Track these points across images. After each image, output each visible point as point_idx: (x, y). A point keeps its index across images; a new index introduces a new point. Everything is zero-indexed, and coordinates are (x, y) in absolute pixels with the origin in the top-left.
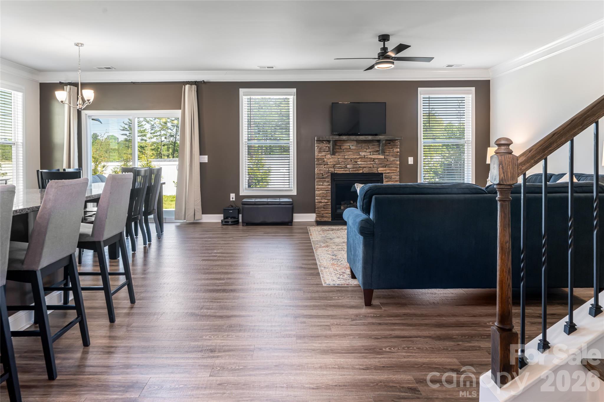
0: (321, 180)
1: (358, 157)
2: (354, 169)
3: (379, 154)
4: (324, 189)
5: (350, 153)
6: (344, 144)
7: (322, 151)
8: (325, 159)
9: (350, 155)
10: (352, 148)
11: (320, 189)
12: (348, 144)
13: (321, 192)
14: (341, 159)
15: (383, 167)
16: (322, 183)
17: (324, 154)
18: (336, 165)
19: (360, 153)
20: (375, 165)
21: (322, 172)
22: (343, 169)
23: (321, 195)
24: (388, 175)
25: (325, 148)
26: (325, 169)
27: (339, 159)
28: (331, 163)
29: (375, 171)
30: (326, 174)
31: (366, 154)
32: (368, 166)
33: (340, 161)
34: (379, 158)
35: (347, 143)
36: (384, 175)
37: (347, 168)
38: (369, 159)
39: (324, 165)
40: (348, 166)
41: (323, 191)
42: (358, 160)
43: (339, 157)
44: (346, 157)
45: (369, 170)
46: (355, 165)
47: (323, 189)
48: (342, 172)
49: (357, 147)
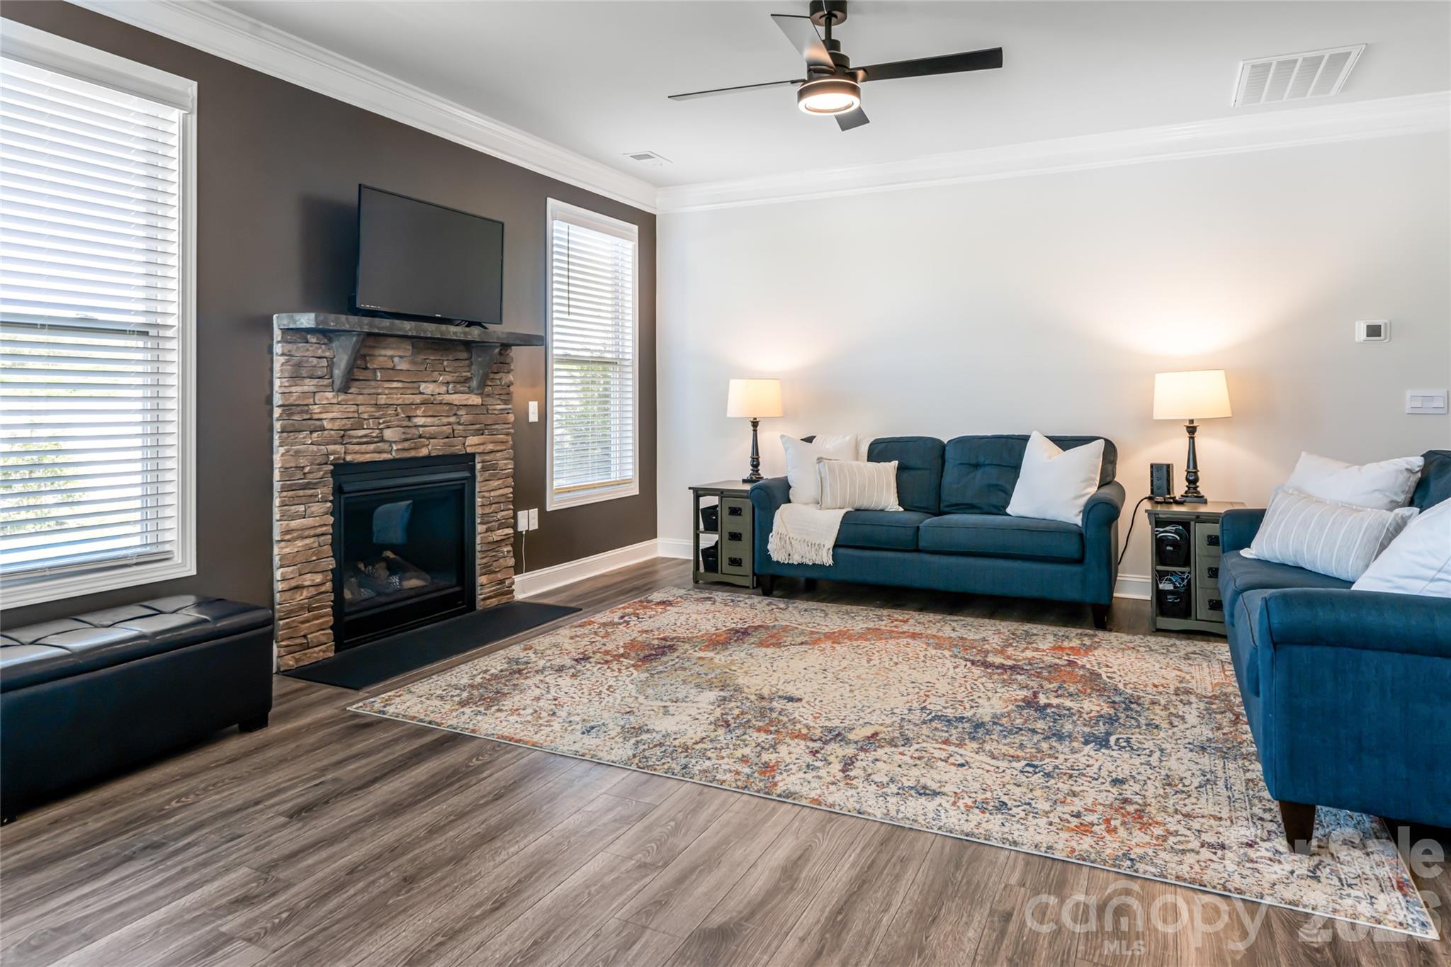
0: (301, 493)
1: (418, 399)
2: (406, 445)
3: (471, 391)
4: (312, 532)
5: (395, 385)
6: (377, 352)
7: (304, 373)
8: (316, 409)
9: (391, 393)
10: (399, 368)
11: (295, 534)
12: (390, 353)
13: (300, 543)
14: (368, 409)
15: (480, 432)
16: (302, 508)
17: (313, 389)
18: (352, 433)
19: (423, 386)
20: (460, 427)
21: (302, 462)
22: (372, 447)
23: (300, 558)
24: (487, 458)
25: (315, 361)
26: (315, 448)
27: (362, 409)
28: (337, 425)
29: (458, 449)
30: (319, 470)
31: (437, 391)
32: (442, 432)
33: (366, 416)
34: (470, 402)
35: (385, 348)
36: (478, 459)
37: (382, 440)
38: (446, 408)
39: (311, 432)
40: (388, 434)
41: (308, 541)
42: (419, 412)
43: (360, 399)
44: (382, 400)
45: (445, 444)
46: (408, 430)
47: (306, 533)
48: (368, 458)
49: (413, 363)
